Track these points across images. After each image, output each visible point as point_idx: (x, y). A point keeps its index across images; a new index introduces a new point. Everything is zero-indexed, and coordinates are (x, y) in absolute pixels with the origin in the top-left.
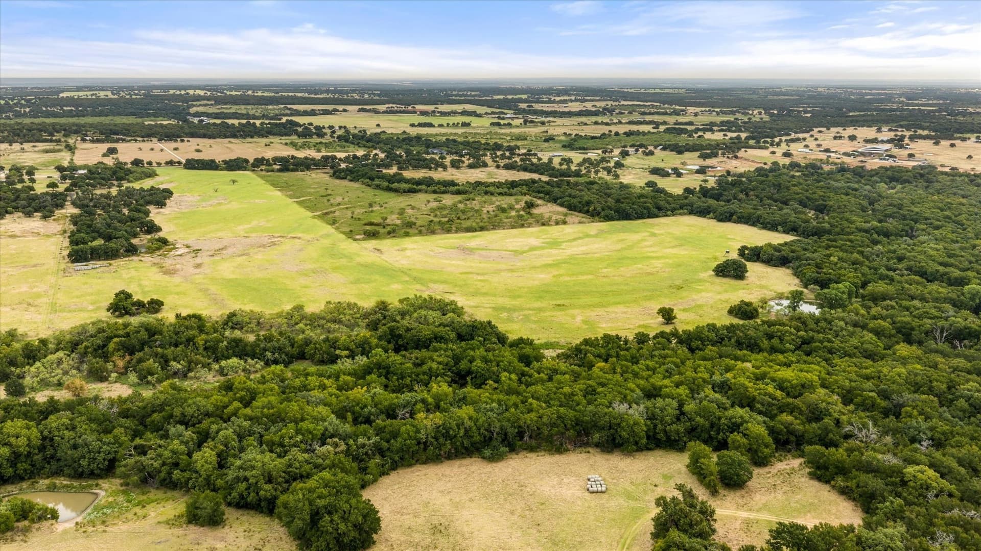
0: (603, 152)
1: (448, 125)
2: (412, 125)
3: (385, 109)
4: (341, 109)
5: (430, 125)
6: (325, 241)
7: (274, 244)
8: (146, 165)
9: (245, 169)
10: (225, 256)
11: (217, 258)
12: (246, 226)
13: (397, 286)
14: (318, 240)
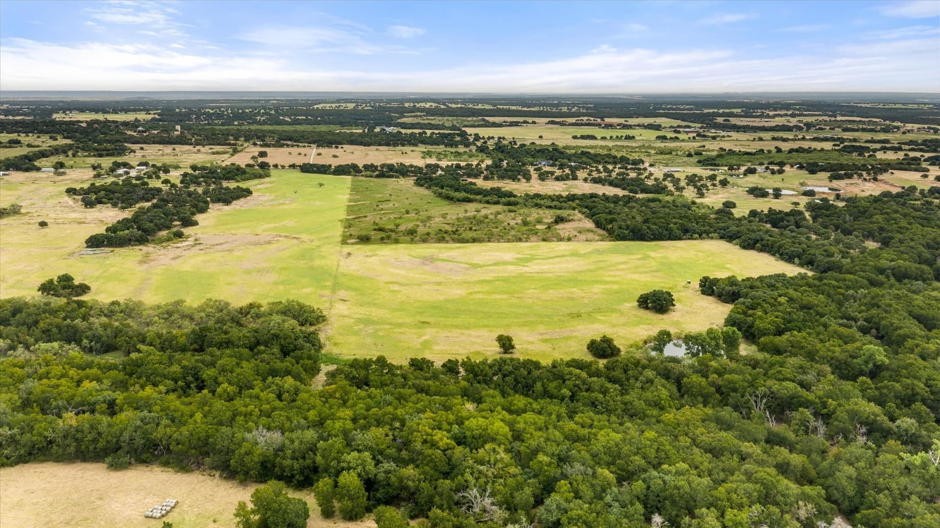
0: (729, 169)
1: (611, 137)
2: (575, 137)
3: (574, 121)
4: (530, 121)
5: (593, 138)
6: (316, 243)
7: (269, 242)
8: (272, 167)
9: (349, 174)
10: (212, 250)
11: (203, 252)
12: (272, 225)
13: (308, 290)
14: (312, 241)
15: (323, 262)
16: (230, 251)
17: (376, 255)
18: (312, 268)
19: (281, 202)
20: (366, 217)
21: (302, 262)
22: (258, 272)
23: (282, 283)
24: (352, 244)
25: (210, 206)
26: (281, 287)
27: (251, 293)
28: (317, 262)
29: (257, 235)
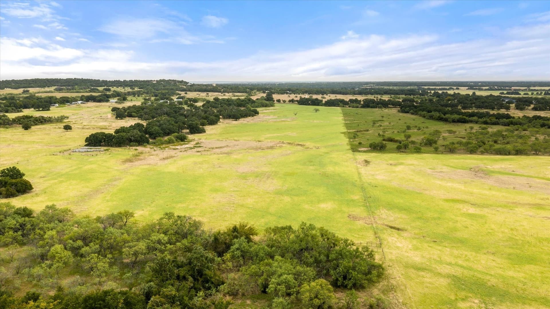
2: (502, 94)
5: (517, 94)
6: (323, 150)
7: (272, 148)
8: (275, 102)
9: (338, 105)
10: (209, 153)
11: (199, 154)
12: (275, 135)
13: (327, 206)
14: (318, 148)
15: (338, 170)
16: (228, 153)
17: (401, 164)
18: (325, 175)
19: (283, 120)
20: (368, 130)
21: (311, 167)
22: (257, 177)
23: (288, 192)
24: (364, 152)
25: (221, 120)
26: (287, 199)
27: (242, 206)
28: (330, 169)
29: (259, 141)
